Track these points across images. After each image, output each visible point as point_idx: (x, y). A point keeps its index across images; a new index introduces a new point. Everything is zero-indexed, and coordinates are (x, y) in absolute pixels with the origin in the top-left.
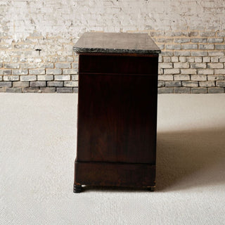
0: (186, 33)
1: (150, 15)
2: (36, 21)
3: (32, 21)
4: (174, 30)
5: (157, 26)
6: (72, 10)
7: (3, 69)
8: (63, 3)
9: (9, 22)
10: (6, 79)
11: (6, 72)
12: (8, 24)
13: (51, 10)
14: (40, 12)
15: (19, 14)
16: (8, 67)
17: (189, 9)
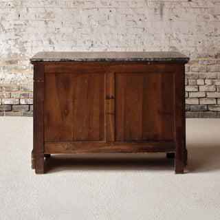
0: (213, 54)
1: (175, 36)
2: (55, 42)
3: (50, 42)
4: (200, 51)
5: (182, 47)
6: (92, 30)
7: (20, 92)
8: (83, 22)
9: (26, 42)
10: (23, 102)
11: (24, 95)
12: (25, 45)
13: (70, 30)
14: (58, 32)
15: (36, 35)
16: (25, 90)
17: (216, 30)
